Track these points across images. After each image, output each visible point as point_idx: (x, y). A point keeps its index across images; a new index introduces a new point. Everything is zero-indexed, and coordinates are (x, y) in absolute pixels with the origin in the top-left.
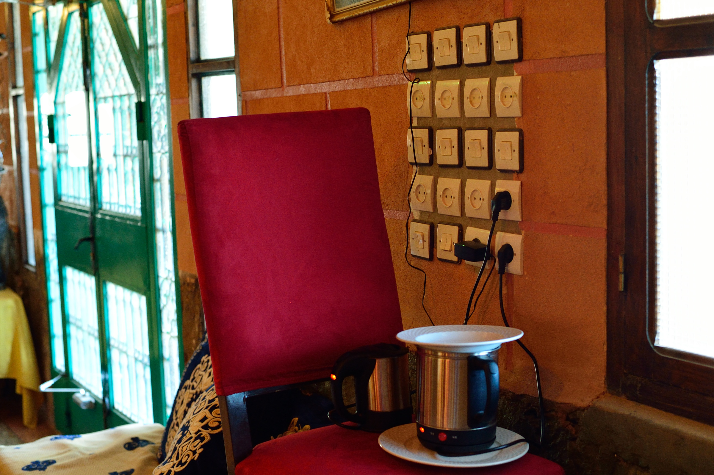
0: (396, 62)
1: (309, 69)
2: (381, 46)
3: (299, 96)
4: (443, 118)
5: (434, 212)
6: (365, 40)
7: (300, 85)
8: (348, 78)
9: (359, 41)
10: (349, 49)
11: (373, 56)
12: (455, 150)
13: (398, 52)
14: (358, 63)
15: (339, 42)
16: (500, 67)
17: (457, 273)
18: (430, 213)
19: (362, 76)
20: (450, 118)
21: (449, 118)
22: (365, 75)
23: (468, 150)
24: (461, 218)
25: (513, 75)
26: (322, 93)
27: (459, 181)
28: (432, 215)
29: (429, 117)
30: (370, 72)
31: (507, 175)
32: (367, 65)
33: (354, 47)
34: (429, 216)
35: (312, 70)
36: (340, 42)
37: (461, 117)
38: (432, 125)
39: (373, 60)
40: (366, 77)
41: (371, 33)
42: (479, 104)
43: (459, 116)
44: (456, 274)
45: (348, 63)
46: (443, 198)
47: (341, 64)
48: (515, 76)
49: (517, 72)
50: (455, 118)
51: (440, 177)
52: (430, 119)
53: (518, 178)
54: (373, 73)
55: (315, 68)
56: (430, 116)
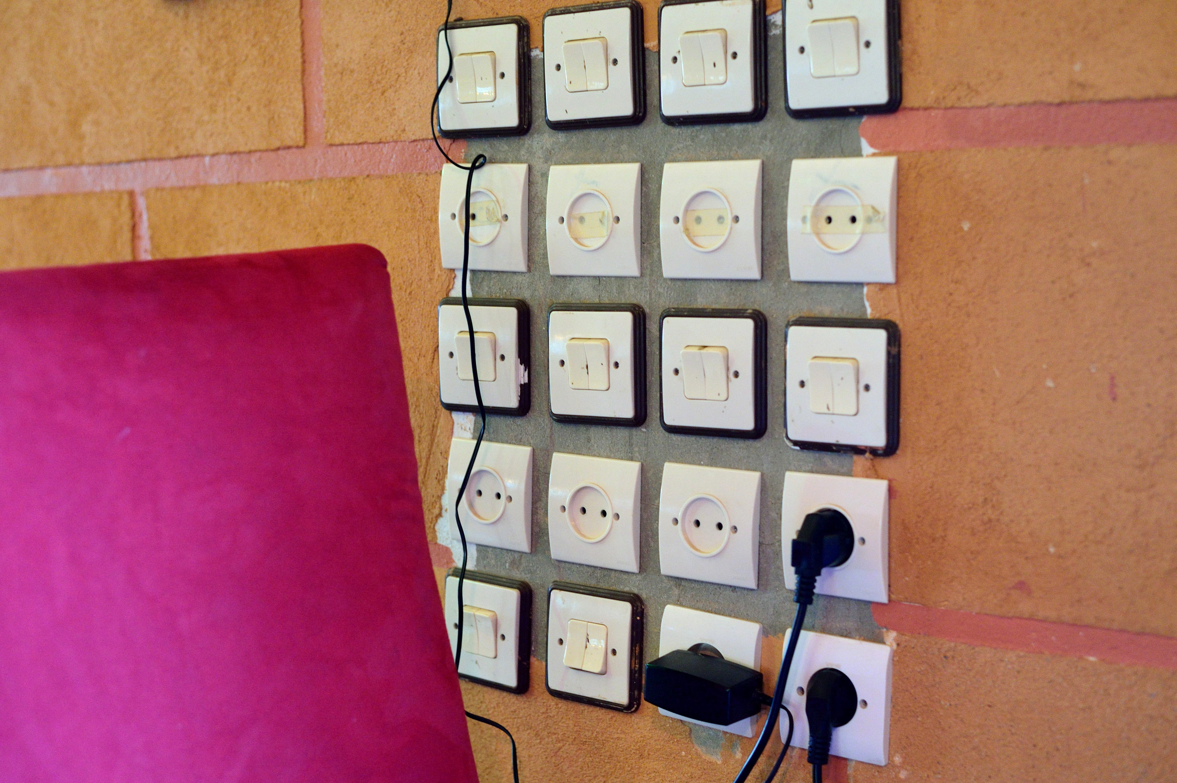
0: (393, 107)
1: (74, 125)
2: (335, 60)
3: (39, 198)
4: (571, 277)
5: (531, 553)
6: (275, 43)
7: (42, 168)
8: (211, 151)
9: (253, 46)
10: (216, 69)
11: (304, 89)
12: (625, 377)
13: (403, 79)
14: (249, 108)
15: (182, 49)
16: (804, 127)
17: (623, 736)
18: (516, 555)
19: (263, 146)
20: (598, 278)
21: (595, 277)
22: (278, 144)
23: (677, 377)
24: (639, 577)
25: (857, 153)
26: (120, 194)
27: (634, 468)
28: (523, 561)
29: (515, 273)
30: (292, 133)
31: (828, 458)
32: (282, 116)
33: (235, 65)
34: (513, 563)
35: (86, 128)
36: (186, 49)
37: (642, 275)
38: (526, 295)
39: (305, 103)
40: (278, 149)
41: (299, 21)
42: (723, 239)
43: (634, 271)
44: (618, 738)
45: (213, 109)
46: (571, 513)
47: (187, 110)
48: (867, 156)
49: (872, 145)
50: (617, 278)
51: (559, 452)
52: (520, 278)
53: (876, 470)
54: (306, 138)
55: (96, 123)
56: (522, 267)
